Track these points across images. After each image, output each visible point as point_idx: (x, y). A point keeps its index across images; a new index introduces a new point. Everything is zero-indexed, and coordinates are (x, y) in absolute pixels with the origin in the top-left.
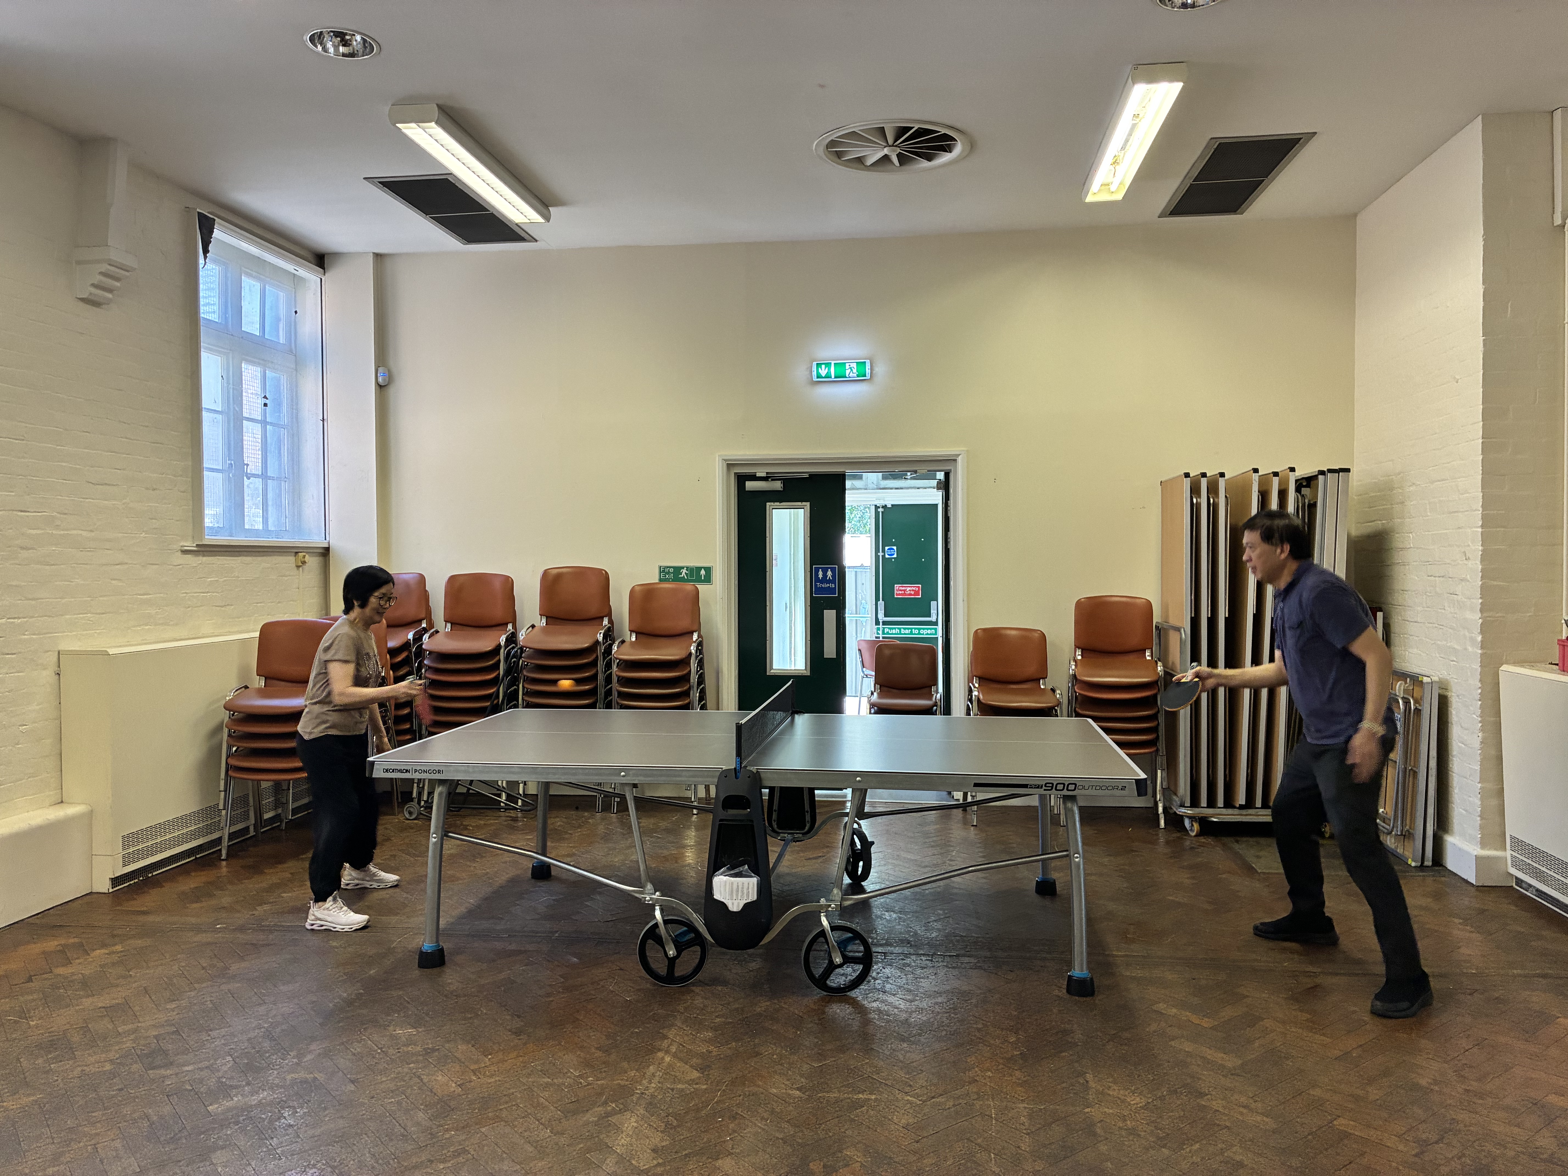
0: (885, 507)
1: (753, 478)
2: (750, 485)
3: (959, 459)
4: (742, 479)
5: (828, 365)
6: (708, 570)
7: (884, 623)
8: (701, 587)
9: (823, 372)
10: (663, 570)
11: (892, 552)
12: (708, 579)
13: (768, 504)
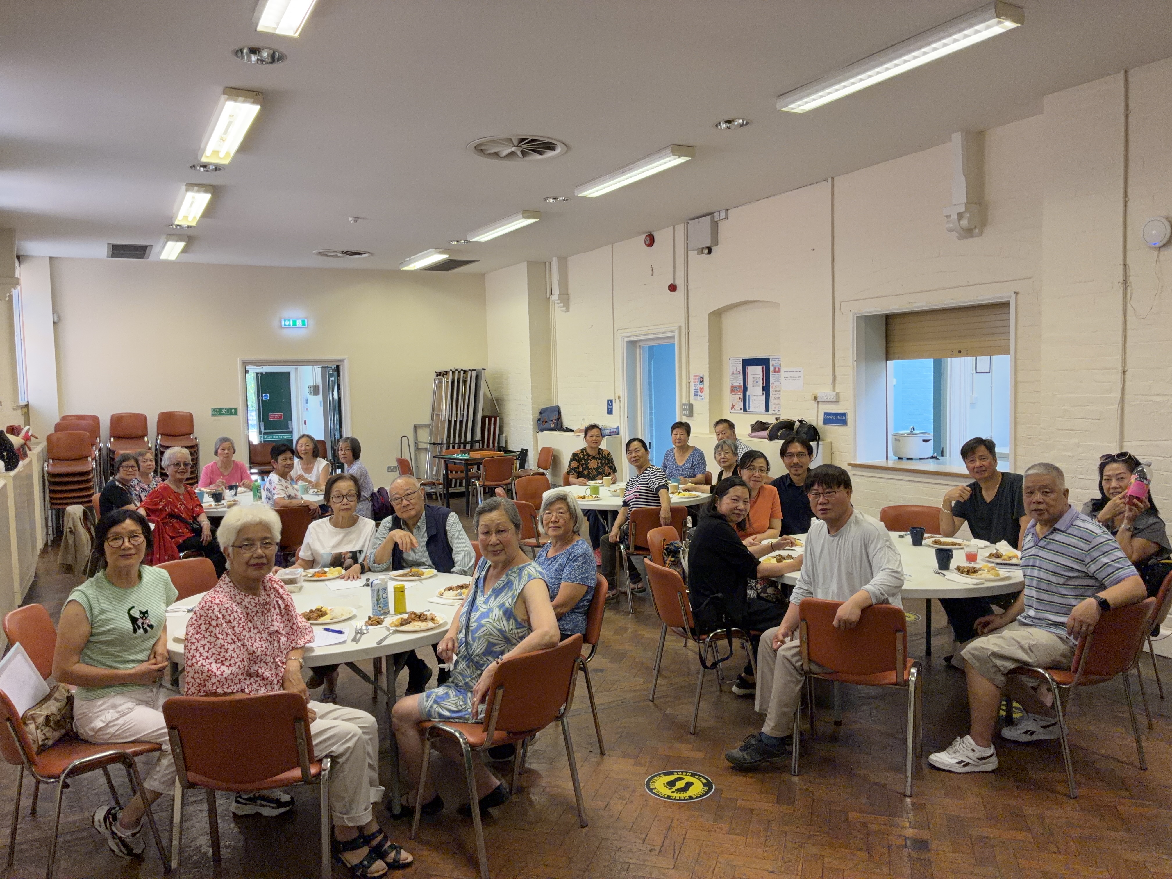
0: (262, 373)
3: (345, 361)
5: (289, 320)
6: (236, 409)
7: (265, 433)
9: (287, 323)
10: (213, 410)
11: (266, 397)
12: (236, 413)
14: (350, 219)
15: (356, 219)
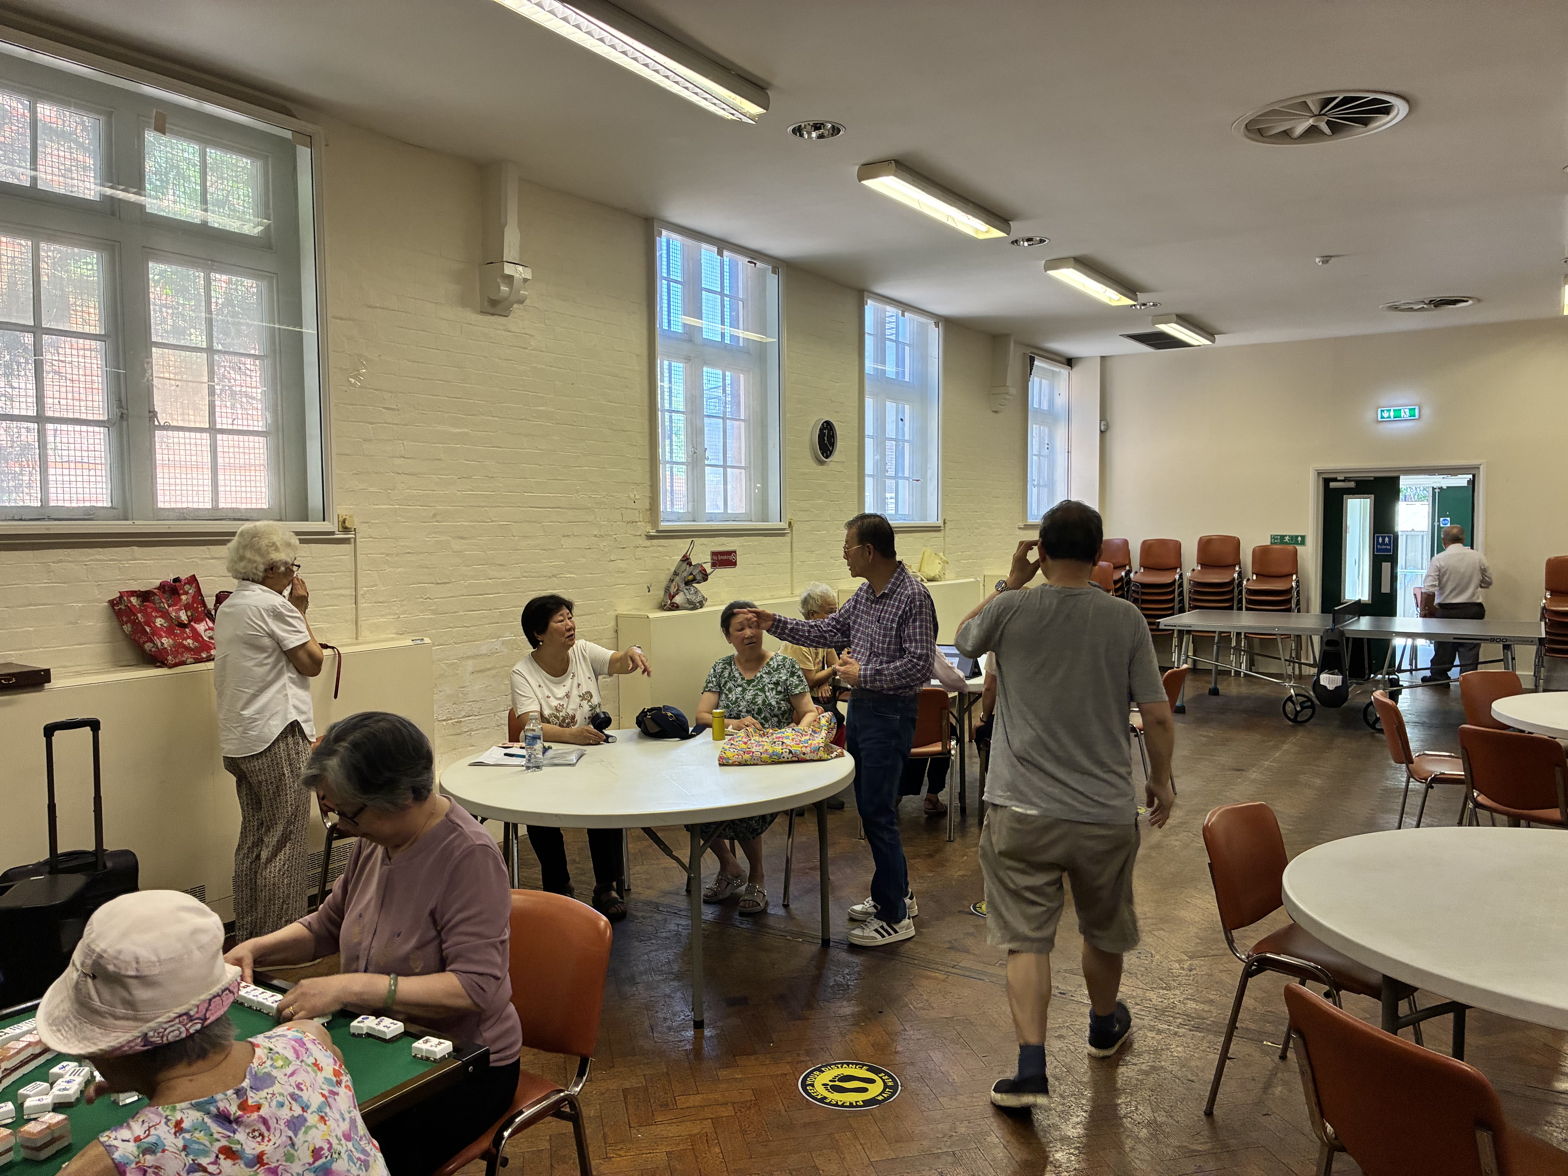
0: (1441, 488)
1: (1335, 480)
2: (1332, 485)
3: (1481, 467)
4: (1327, 481)
5: (1388, 410)
6: (1303, 537)
8: (1299, 548)
9: (1385, 415)
10: (1273, 537)
12: (1303, 543)
13: (1345, 496)
14: (1317, 260)
15: (1326, 259)
